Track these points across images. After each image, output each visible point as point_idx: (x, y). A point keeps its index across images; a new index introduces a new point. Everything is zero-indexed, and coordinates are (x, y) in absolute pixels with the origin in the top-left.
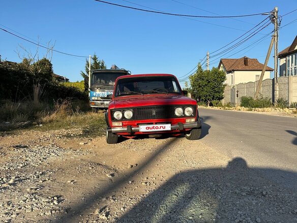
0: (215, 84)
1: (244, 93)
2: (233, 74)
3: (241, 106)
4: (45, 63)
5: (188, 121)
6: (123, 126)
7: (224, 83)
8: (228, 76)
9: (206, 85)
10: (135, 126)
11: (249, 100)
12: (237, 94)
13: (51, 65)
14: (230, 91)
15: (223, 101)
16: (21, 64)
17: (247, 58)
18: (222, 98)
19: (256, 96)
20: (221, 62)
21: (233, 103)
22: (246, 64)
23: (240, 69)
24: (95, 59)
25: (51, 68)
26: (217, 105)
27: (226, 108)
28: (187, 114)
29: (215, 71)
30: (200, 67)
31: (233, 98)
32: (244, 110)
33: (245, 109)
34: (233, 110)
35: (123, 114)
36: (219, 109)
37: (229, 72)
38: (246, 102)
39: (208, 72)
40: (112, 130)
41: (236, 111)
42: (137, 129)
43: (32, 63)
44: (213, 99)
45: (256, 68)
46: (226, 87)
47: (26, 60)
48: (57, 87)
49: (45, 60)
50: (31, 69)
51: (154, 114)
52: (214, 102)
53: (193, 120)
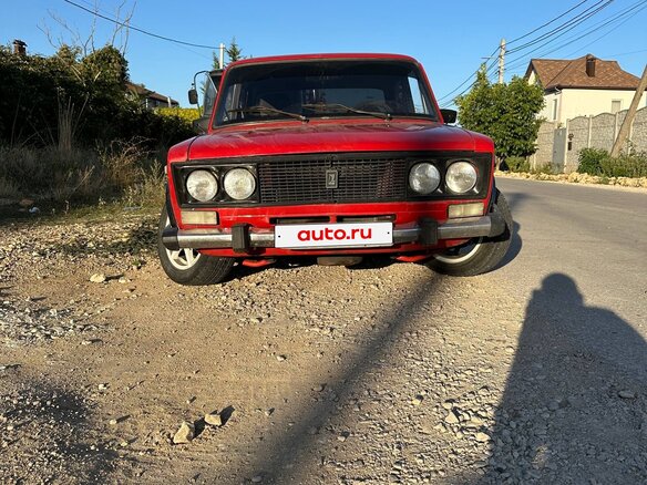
0: (516, 118)
1: (588, 141)
2: (558, 97)
3: (580, 171)
4: (110, 57)
5: (458, 213)
6: (221, 224)
7: (537, 116)
8: (549, 99)
9: (495, 120)
10: (262, 226)
11: (600, 157)
12: (570, 144)
13: (123, 62)
14: (552, 136)
15: (533, 160)
16: (53, 59)
17: (593, 59)
18: (533, 152)
19: (617, 148)
20: (531, 68)
21: (559, 166)
22: (591, 73)
23: (575, 84)
24: (233, 53)
25: (123, 69)
26: (519, 168)
27: (543, 175)
28: (454, 186)
29: (519, 87)
30: (481, 77)
31: (557, 152)
32: (587, 181)
33: (590, 178)
34: (558, 180)
35: (220, 183)
36: (524, 177)
37: (551, 91)
38: (592, 163)
39: (501, 89)
40: (180, 238)
41: (567, 183)
42: (268, 237)
43: (79, 57)
44: (510, 153)
45: (614, 84)
46: (542, 126)
47: (66, 49)
48: (135, 116)
49: (110, 50)
50: (77, 71)
51: (332, 183)
52: (511, 160)
53: (476, 209)
